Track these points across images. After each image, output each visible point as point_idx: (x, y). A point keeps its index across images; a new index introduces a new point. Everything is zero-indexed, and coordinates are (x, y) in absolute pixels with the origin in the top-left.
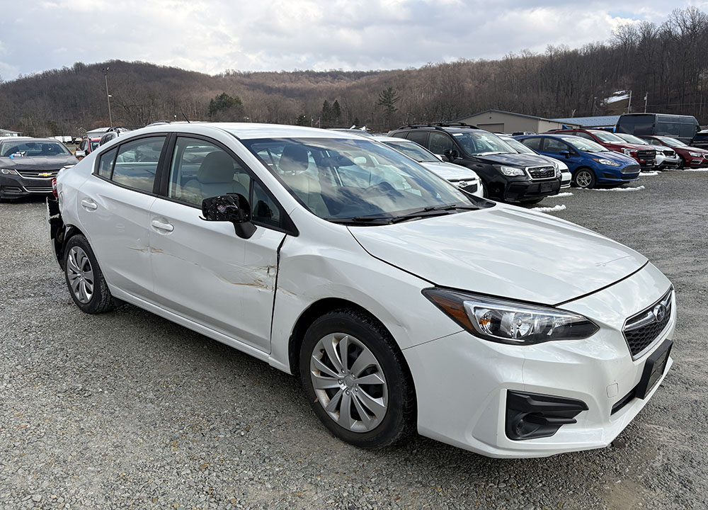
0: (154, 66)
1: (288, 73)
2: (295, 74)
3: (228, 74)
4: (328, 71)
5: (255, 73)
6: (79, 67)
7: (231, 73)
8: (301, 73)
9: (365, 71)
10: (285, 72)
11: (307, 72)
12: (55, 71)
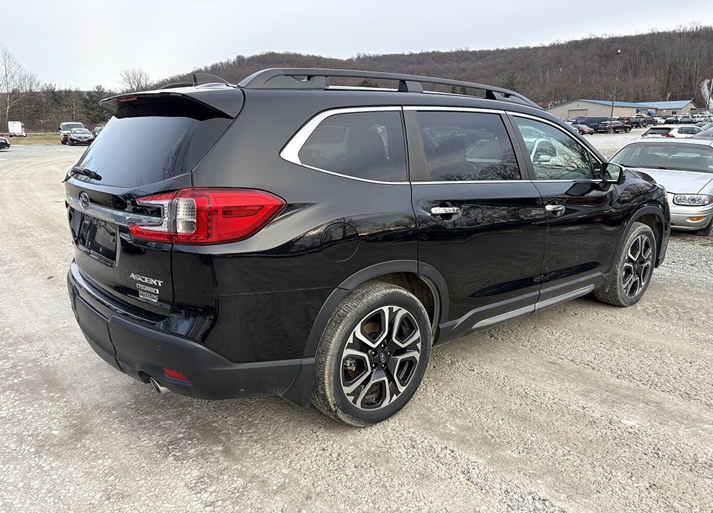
0: (300, 56)
1: (415, 55)
2: (421, 54)
3: (359, 57)
4: (454, 50)
5: (383, 56)
6: (240, 59)
7: (362, 56)
8: (428, 54)
9: (492, 49)
10: (412, 54)
11: (433, 52)
12: (221, 64)
